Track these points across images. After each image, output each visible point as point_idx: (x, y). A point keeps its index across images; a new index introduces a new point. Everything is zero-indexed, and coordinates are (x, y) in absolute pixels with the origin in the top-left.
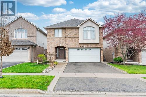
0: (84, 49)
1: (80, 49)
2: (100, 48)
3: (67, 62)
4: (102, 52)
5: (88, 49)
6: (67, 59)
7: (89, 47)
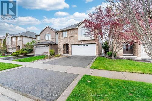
0: (83, 45)
1: (80, 45)
2: (95, 43)
3: (71, 55)
4: (97, 46)
5: (86, 45)
6: (70, 53)
7: (86, 43)
